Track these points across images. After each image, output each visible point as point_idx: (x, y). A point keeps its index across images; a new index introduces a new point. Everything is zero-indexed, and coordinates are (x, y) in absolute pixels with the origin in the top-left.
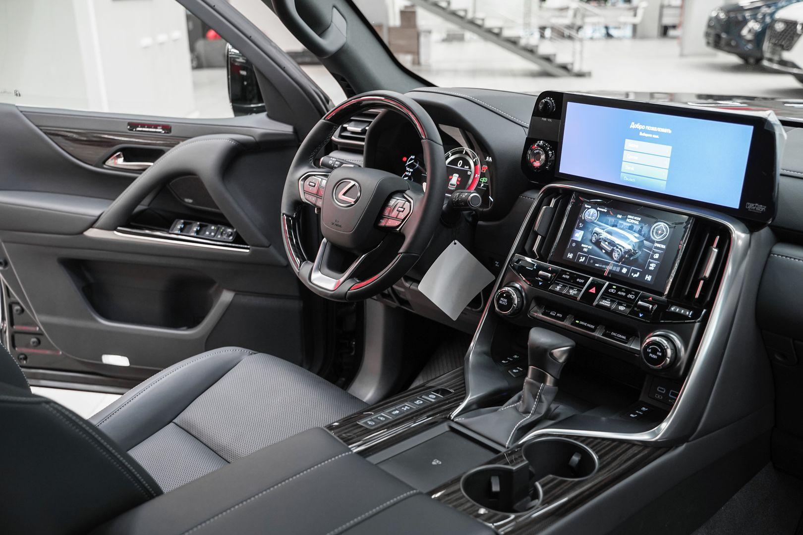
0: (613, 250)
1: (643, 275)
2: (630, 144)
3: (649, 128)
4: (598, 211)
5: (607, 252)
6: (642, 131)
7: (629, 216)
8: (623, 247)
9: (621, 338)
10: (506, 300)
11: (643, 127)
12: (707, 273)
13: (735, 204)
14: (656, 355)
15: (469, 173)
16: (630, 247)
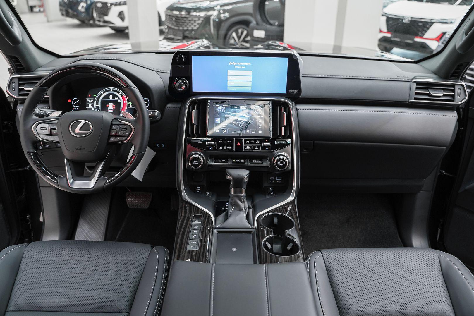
0: (238, 123)
1: (257, 131)
2: (230, 72)
3: (239, 64)
4: (223, 107)
5: (236, 125)
6: (236, 65)
7: (240, 106)
8: (243, 121)
9: (259, 162)
10: (197, 162)
11: (236, 64)
12: (285, 124)
13: (284, 92)
14: (283, 164)
15: (119, 101)
16: (246, 120)
